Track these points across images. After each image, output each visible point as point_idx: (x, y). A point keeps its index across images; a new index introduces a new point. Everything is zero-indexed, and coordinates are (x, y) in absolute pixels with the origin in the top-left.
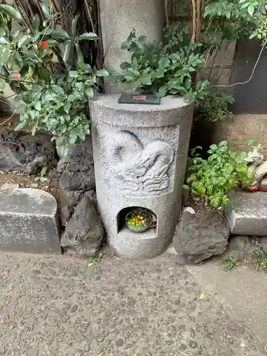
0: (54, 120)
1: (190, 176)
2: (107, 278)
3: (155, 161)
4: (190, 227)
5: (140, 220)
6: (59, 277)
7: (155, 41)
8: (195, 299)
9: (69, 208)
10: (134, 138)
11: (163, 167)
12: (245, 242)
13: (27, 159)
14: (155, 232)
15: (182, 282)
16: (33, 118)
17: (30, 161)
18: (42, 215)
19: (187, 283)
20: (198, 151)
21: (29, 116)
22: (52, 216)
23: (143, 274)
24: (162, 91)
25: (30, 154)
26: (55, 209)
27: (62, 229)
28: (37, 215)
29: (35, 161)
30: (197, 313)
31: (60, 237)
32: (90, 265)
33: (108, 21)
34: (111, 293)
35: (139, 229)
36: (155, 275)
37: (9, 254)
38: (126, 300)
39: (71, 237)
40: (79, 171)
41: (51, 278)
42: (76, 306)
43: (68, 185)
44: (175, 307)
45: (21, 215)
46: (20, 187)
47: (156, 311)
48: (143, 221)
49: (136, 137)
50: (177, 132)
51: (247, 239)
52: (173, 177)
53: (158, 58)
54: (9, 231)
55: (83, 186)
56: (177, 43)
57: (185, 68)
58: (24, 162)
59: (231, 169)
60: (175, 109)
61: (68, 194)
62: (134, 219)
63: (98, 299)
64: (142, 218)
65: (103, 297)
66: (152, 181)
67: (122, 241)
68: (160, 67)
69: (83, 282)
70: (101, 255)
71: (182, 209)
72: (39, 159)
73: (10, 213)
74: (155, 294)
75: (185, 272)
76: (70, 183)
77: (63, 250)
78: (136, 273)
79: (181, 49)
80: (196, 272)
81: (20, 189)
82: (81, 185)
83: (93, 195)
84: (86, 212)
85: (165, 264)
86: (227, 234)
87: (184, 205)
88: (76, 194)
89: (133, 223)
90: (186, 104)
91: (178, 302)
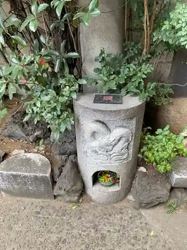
0: (49, 115)
1: (143, 148)
2: (86, 218)
3: (119, 141)
4: (144, 183)
5: (108, 177)
6: (53, 217)
7: (117, 54)
8: (148, 235)
9: (59, 168)
10: (104, 125)
11: (125, 145)
12: (182, 193)
13: (30, 133)
14: (119, 186)
15: (138, 222)
16: (35, 112)
17: (32, 134)
18: (41, 175)
19: (141, 223)
20: (149, 130)
21: (33, 110)
22: (48, 175)
23: (110, 215)
24: (123, 91)
25: (32, 130)
26: (50, 170)
27: (54, 183)
28: (38, 175)
29: (35, 134)
30: (149, 246)
31: (53, 189)
32: (74, 208)
33: (85, 40)
34: (89, 230)
35: (108, 184)
36: (118, 217)
37: (19, 198)
38: (99, 235)
39: (60, 189)
40: (65, 142)
41: (48, 218)
42: (65, 240)
43: (58, 152)
44: (133, 241)
45: (27, 174)
46: (25, 152)
47: (120, 245)
48: (110, 178)
49: (106, 125)
50: (134, 121)
51: (183, 190)
52: (131, 151)
53: (120, 67)
54: (18, 185)
55: (68, 152)
56: (133, 54)
57: (139, 74)
58: (28, 135)
59: (173, 145)
60: (133, 108)
61: (58, 157)
62: (104, 177)
63: (80, 235)
64: (109, 176)
65: (83, 233)
66: (117, 154)
67: (96, 192)
68: (122, 73)
69: (70, 221)
70: (81, 200)
71: (137, 168)
72: (37, 133)
73: (20, 173)
74: (119, 231)
75: (140, 214)
76: (60, 151)
77: (55, 197)
78: (106, 214)
79: (136, 59)
80: (147, 214)
81: (25, 154)
82: (66, 152)
83: (75, 158)
84: (71, 173)
85: (125, 207)
86: (169, 187)
87: (139, 165)
88: (64, 157)
89: (103, 180)
90: (140, 103)
91: (135, 238)
